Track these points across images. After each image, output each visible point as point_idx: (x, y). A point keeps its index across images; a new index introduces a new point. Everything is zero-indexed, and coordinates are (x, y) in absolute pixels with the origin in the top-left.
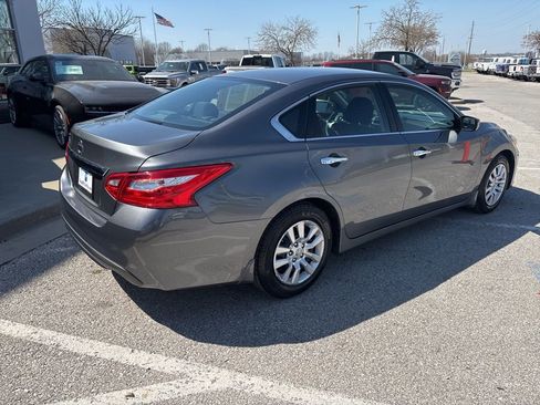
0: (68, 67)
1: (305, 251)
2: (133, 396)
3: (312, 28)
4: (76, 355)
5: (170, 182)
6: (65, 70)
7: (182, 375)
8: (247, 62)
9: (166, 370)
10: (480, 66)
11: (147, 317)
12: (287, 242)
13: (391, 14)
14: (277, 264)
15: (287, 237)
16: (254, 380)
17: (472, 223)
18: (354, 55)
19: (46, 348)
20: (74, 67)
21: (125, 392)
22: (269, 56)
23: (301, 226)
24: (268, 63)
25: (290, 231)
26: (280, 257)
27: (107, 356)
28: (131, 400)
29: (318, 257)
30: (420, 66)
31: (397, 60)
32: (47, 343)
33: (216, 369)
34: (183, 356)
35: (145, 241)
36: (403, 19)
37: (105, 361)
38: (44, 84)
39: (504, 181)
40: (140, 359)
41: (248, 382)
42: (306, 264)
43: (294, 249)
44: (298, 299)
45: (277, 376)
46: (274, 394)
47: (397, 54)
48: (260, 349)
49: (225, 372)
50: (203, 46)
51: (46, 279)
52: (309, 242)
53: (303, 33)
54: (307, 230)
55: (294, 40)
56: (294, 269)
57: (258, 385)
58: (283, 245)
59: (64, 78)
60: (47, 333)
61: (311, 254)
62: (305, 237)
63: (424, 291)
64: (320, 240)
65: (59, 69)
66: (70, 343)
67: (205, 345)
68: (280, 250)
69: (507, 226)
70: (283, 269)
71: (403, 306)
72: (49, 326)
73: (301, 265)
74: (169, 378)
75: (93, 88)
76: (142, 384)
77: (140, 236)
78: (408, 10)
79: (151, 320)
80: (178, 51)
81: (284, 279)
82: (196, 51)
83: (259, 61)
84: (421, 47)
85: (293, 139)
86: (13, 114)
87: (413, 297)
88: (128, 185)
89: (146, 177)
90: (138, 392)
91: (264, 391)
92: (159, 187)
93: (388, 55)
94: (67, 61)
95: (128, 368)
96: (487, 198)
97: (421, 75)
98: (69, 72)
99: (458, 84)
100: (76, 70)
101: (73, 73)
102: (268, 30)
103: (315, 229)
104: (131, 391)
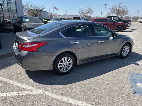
0: (26, 19)
1: (67, 64)
2: (18, 93)
3: (93, 10)
4: (10, 84)
5: (32, 46)
6: (25, 20)
7: (31, 90)
8: (74, 19)
9: (28, 89)
10: (140, 20)
11: (28, 77)
12: (62, 62)
13: (114, 6)
14: (59, 67)
15: (62, 60)
16: (47, 92)
17: (118, 61)
18: (105, 17)
19: (4, 82)
20: (27, 19)
21: (17, 92)
22: (80, 17)
23: (66, 58)
24: (79, 19)
25: (63, 59)
26: (60, 65)
27: (16, 85)
28: (18, 94)
29: (71, 66)
30: (120, 20)
31: (113, 19)
32: (4, 81)
33: (39, 89)
34: (33, 86)
35: (26, 59)
36: (117, 8)
37: (15, 86)
38: (20, 23)
39: (128, 50)
40: (23, 86)
41: (45, 93)
42: (67, 67)
43: (64, 63)
44: (65, 76)
45: (52, 92)
46: (50, 96)
47: (114, 17)
48: (51, 86)
49: (41, 90)
50: (66, 14)
51: (9, 68)
52: (68, 62)
53: (90, 11)
54: (68, 59)
55: (88, 13)
56: (64, 68)
57: (47, 93)
58: (61, 62)
59: (25, 22)
60: (5, 79)
61: (69, 65)
62: (67, 61)
63: (97, 76)
64: (71, 61)
65: (24, 20)
66: (9, 81)
67: (39, 84)
68: (60, 63)
69: (127, 62)
70: (61, 68)
71: (90, 79)
72: (6, 78)
73: (66, 67)
74: (28, 90)
75: (31, 25)
76: (22, 91)
77: (25, 58)
78: (119, 5)
79: (29, 78)
80: (59, 15)
81: (61, 70)
82: (64, 15)
83: (77, 18)
84: (124, 15)
85: (65, 37)
86: (14, 30)
87: (94, 77)
88: (23, 46)
89: (27, 44)
90: (20, 93)
91: (48, 95)
92: (29, 47)
93: (111, 17)
94: (26, 18)
95: (20, 87)
96: (123, 54)
97: (119, 23)
98: (26, 21)
99: (130, 25)
100: (28, 20)
101: (27, 21)
102: (81, 11)
103: (70, 59)
104: (18, 92)
